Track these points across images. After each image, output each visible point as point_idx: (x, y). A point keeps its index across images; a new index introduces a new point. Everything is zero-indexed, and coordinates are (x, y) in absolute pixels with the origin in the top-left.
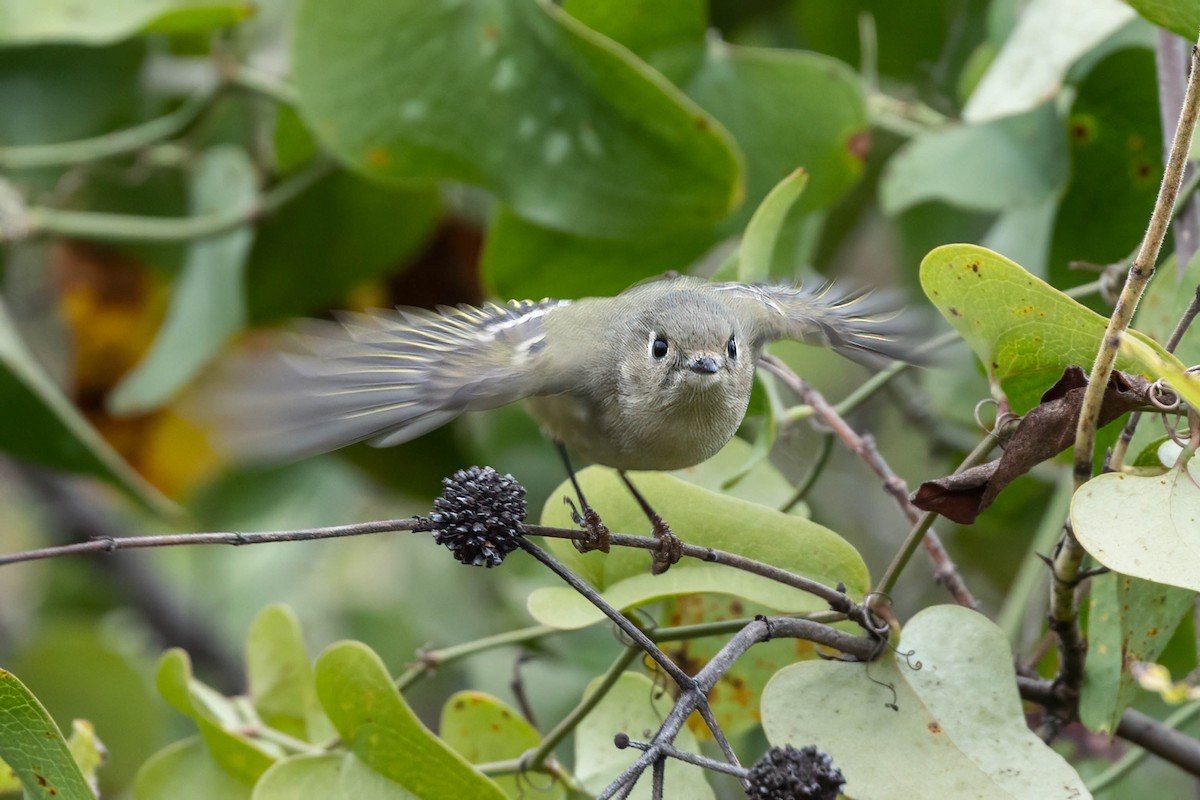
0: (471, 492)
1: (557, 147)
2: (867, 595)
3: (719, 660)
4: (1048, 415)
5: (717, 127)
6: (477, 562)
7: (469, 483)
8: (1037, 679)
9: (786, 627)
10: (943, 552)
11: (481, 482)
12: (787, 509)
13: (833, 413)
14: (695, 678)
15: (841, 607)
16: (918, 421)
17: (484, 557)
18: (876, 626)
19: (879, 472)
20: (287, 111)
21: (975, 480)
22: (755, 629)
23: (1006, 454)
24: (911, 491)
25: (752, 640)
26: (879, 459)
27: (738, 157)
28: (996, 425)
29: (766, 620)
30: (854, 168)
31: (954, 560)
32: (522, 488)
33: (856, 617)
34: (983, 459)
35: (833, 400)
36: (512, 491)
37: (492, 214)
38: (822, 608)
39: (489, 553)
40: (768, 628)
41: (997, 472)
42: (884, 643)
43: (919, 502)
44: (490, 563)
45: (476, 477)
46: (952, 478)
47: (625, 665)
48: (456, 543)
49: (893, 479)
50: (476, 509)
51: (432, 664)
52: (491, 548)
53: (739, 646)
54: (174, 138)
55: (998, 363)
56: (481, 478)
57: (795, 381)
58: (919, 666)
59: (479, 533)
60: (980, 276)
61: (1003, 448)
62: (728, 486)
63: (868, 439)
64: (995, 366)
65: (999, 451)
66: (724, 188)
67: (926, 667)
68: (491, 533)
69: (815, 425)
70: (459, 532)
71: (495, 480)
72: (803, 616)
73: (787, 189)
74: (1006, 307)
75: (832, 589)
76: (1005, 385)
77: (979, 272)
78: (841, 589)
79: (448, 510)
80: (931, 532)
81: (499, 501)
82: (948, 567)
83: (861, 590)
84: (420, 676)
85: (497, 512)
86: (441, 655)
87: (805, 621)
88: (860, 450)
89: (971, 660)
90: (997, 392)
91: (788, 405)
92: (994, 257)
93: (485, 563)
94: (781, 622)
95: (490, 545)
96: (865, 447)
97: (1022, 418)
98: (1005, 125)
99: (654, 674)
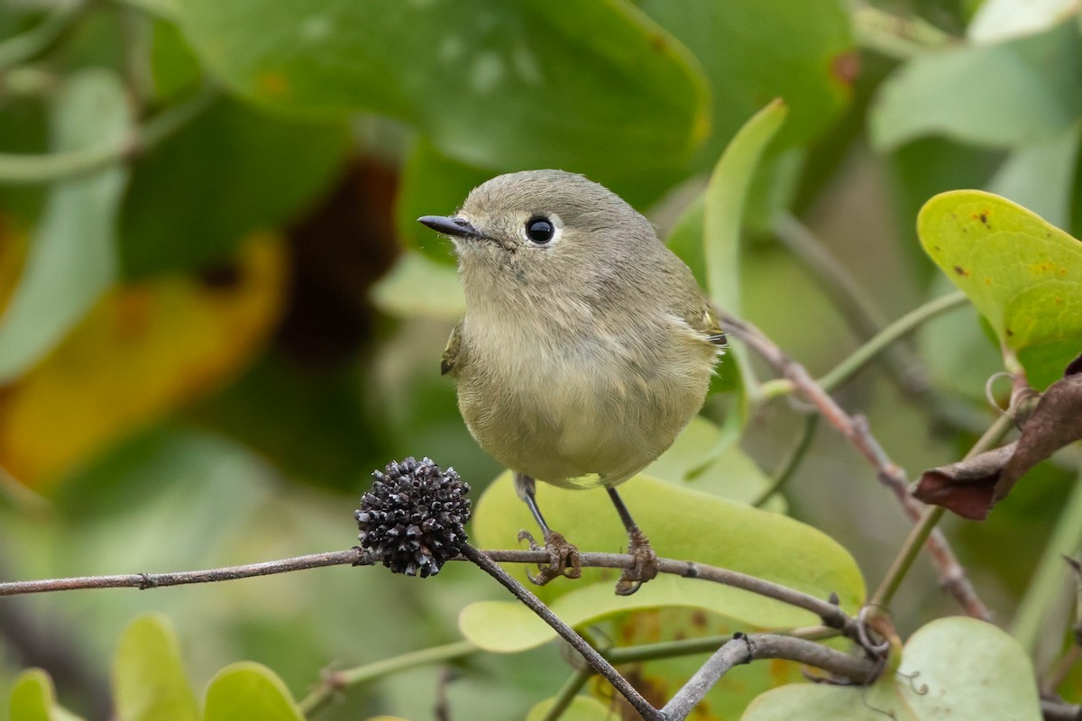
0: (404, 488)
1: (487, 72)
2: (861, 607)
3: (691, 688)
4: (1074, 390)
5: (677, 49)
6: (409, 570)
7: (403, 478)
8: (1059, 702)
9: (769, 647)
10: (949, 554)
11: (417, 477)
12: (761, 503)
13: (817, 388)
14: (662, 711)
15: (834, 622)
16: (916, 396)
17: (418, 565)
18: (874, 643)
19: (873, 460)
20: (166, 28)
21: (987, 467)
22: (734, 650)
23: (1024, 436)
24: (911, 480)
25: (730, 662)
26: (872, 443)
27: (701, 83)
28: (1012, 403)
29: (746, 639)
30: (839, 96)
31: (963, 561)
32: (466, 485)
33: (851, 633)
34: (998, 443)
35: (816, 374)
36: (454, 487)
37: (410, 151)
38: (813, 623)
39: (424, 560)
40: (749, 649)
41: (1014, 458)
42: (883, 664)
43: (920, 494)
44: (426, 572)
45: (411, 470)
46: (961, 466)
47: (576, 689)
48: (385, 548)
49: (889, 467)
50: (410, 507)
51: (339, 687)
52: (427, 555)
53: (715, 671)
54: (35, 59)
55: (1013, 329)
56: (418, 471)
57: (773, 351)
58: (925, 690)
59: (413, 537)
60: (989, 227)
61: (1020, 429)
62: (693, 475)
63: (860, 420)
64: (1009, 333)
65: (1016, 433)
66: (683, 120)
67: (934, 691)
68: (428, 537)
69: (796, 404)
70: (390, 535)
71: (435, 475)
72: (786, 633)
73: (763, 124)
74: (1021, 263)
75: (823, 601)
76: (1022, 356)
77: (988, 223)
78: (834, 601)
79: (377, 508)
80: (937, 534)
81: (438, 500)
82: (955, 571)
83: (855, 601)
84: (326, 702)
85: (435, 513)
86: (351, 676)
87: (790, 639)
88: (849, 432)
89: (986, 682)
90: (1012, 365)
91: (762, 379)
92: (1007, 205)
93: (419, 572)
94: (764, 640)
95: (426, 551)
96: (856, 430)
97: (1042, 394)
98: (1019, 47)
99: (610, 702)
